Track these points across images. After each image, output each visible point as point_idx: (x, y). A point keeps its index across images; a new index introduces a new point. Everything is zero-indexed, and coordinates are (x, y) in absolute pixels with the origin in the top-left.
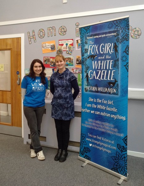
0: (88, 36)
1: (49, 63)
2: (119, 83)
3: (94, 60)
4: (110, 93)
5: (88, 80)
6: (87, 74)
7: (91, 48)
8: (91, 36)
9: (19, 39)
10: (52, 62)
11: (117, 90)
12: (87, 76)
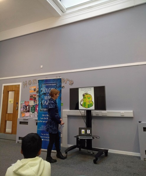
0: (43, 84)
3: (45, 95)
5: (42, 105)
6: (42, 102)
7: (44, 90)
8: (44, 84)
9: (19, 86)
12: (42, 103)
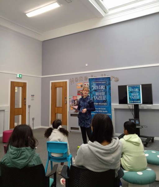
0: (93, 82)
1: (80, 93)
2: (108, 101)
3: (96, 92)
4: (104, 105)
9: (66, 82)
10: (81, 93)
11: (107, 104)
12: (93, 99)
